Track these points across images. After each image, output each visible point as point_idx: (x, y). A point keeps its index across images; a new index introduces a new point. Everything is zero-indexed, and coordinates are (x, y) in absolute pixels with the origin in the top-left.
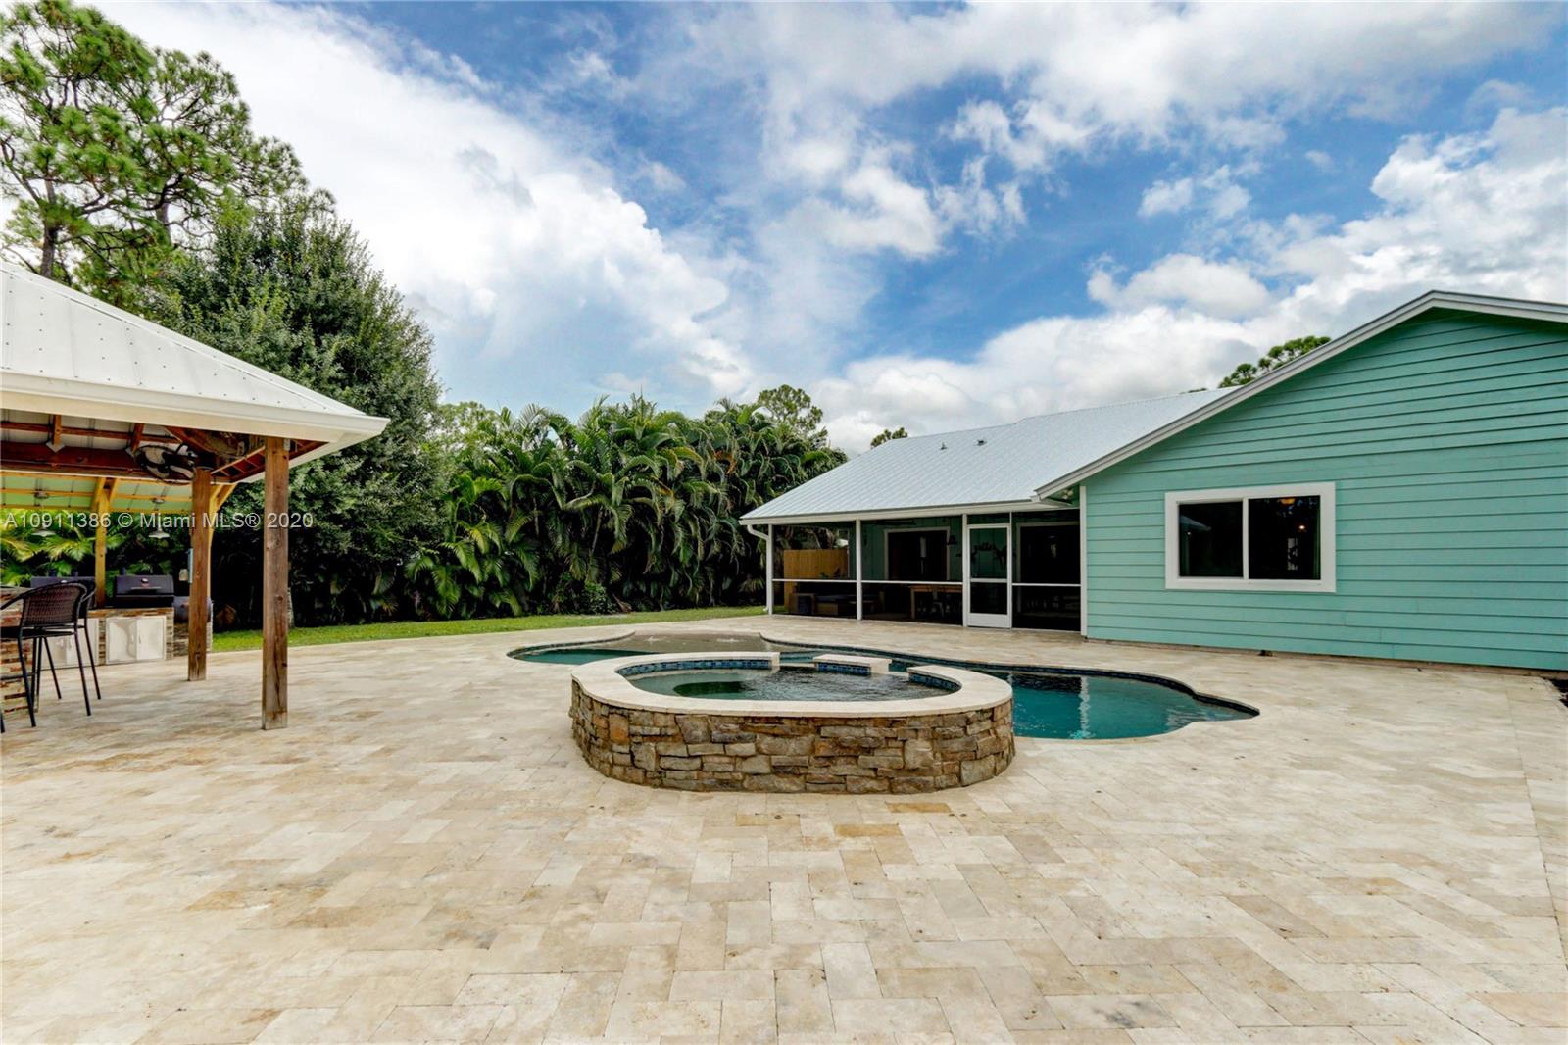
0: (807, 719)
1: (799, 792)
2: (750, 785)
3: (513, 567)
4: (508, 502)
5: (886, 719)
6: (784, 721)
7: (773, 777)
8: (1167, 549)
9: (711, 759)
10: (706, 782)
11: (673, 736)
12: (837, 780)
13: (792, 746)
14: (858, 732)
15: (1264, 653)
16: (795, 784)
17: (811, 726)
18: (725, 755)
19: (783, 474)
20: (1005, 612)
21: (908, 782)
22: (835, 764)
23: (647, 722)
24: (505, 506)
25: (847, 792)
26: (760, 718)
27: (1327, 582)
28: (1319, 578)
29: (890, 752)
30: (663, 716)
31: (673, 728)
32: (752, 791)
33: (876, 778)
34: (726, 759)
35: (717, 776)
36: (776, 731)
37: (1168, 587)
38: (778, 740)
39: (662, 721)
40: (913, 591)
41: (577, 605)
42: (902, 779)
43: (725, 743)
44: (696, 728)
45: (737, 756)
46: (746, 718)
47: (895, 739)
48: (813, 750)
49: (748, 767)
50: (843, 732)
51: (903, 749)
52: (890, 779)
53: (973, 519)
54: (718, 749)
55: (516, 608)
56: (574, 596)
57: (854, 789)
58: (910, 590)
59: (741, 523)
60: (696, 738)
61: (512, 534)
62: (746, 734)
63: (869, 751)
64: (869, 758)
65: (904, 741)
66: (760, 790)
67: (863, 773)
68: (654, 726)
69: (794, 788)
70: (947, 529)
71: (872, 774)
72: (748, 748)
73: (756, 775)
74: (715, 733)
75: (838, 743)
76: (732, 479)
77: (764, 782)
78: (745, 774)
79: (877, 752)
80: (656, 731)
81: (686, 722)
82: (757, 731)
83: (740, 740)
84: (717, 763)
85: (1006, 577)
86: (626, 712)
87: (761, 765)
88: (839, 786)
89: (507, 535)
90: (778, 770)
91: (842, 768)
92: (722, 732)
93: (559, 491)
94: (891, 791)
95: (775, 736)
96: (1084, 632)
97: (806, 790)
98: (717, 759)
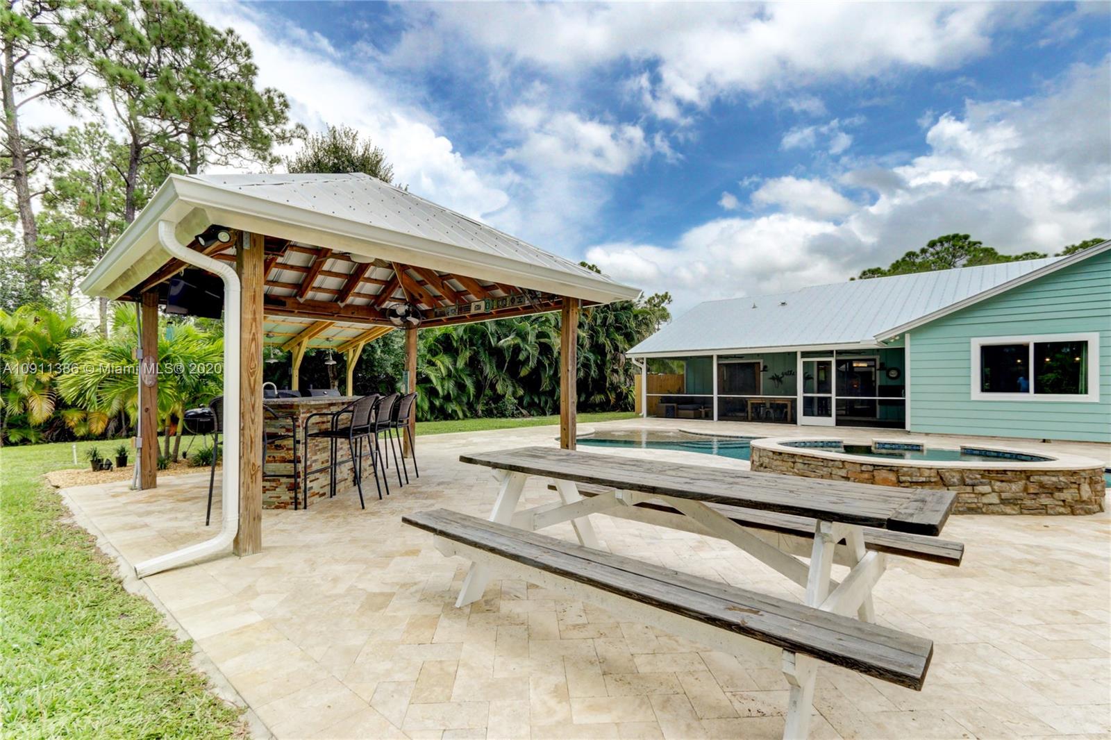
0: (1021, 471)
1: (1018, 514)
2: (987, 510)
3: (461, 387)
4: (457, 342)
5: (1070, 471)
6: (1008, 473)
7: (1002, 506)
8: (973, 375)
9: (963, 495)
10: (961, 509)
11: (935, 482)
12: (1041, 507)
13: (1014, 487)
14: (1054, 479)
15: (1044, 441)
16: (1014, 510)
17: (1023, 476)
18: (973, 493)
19: (621, 323)
20: (830, 416)
21: (1082, 509)
22: (1040, 498)
23: (915, 474)
24: (455, 344)
25: (1047, 514)
26: (992, 471)
27: (1094, 394)
28: (1086, 392)
29: (1072, 491)
30: (928, 471)
31: (935, 477)
32: (988, 514)
33: (1064, 506)
34: (973, 495)
35: (967, 505)
36: (1004, 479)
37: (973, 399)
38: (1004, 484)
39: (927, 473)
40: (749, 403)
41: (495, 412)
42: (1079, 506)
43: (973, 485)
44: (953, 477)
45: (980, 493)
46: (985, 471)
47: (1075, 483)
48: (1025, 489)
49: (985, 500)
50: (1045, 479)
51: (1079, 489)
52: (1071, 507)
53: (804, 354)
54: (969, 489)
55: (461, 415)
56: (493, 405)
57: (1052, 512)
58: (747, 402)
59: (627, 356)
60: (954, 483)
61: (461, 364)
62: (984, 480)
63: (1060, 490)
64: (1061, 494)
65: (1079, 484)
66: (993, 513)
67: (1057, 503)
68: (920, 476)
69: (1014, 512)
70: (761, 361)
71: (1062, 503)
72: (987, 489)
73: (990, 504)
74: (967, 480)
75: (1042, 485)
76: (591, 328)
77: (995, 509)
78: (984, 504)
79: (1065, 491)
80: (924, 479)
81: (947, 474)
82: (992, 478)
83: (983, 484)
84: (968, 497)
85: (830, 392)
86: (895, 469)
87: (994, 499)
88: (1044, 511)
89: (458, 364)
90: (1004, 501)
91: (1045, 500)
92: (971, 479)
93: (492, 334)
94: (1073, 513)
95: (1002, 481)
96: (908, 427)
97: (1022, 513)
98: (967, 495)
